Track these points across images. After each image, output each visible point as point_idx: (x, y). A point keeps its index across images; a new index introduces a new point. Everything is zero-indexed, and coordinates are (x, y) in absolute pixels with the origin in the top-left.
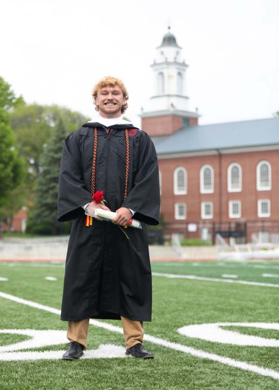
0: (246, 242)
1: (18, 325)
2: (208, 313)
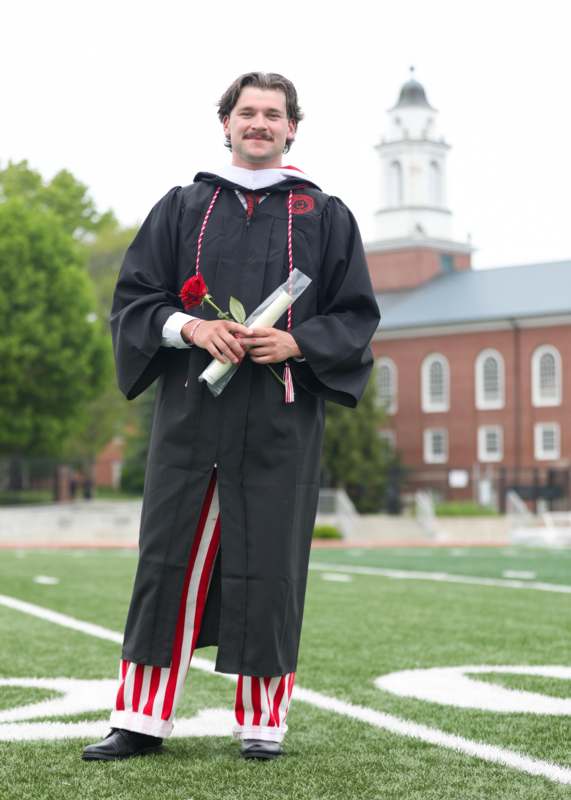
0: (568, 509)
1: (44, 671)
2: (452, 647)
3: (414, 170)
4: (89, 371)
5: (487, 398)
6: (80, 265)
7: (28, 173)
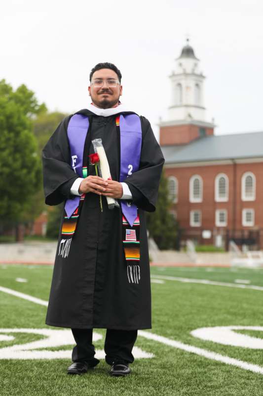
0: (259, 249)
1: (35, 325)
2: (221, 317)
3: (188, 88)
4: (34, 180)
5: (220, 196)
6: (30, 130)
7: (6, 86)
